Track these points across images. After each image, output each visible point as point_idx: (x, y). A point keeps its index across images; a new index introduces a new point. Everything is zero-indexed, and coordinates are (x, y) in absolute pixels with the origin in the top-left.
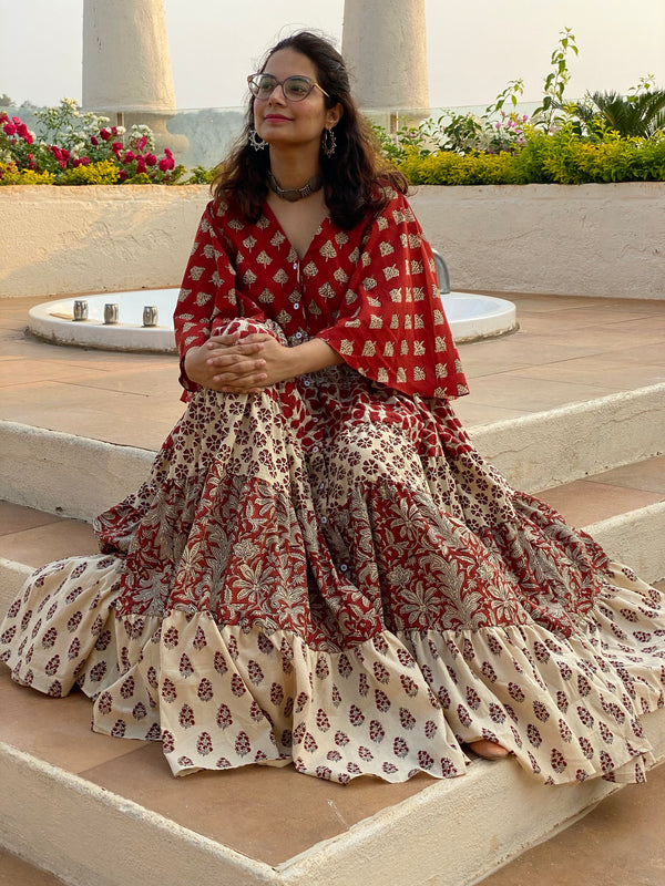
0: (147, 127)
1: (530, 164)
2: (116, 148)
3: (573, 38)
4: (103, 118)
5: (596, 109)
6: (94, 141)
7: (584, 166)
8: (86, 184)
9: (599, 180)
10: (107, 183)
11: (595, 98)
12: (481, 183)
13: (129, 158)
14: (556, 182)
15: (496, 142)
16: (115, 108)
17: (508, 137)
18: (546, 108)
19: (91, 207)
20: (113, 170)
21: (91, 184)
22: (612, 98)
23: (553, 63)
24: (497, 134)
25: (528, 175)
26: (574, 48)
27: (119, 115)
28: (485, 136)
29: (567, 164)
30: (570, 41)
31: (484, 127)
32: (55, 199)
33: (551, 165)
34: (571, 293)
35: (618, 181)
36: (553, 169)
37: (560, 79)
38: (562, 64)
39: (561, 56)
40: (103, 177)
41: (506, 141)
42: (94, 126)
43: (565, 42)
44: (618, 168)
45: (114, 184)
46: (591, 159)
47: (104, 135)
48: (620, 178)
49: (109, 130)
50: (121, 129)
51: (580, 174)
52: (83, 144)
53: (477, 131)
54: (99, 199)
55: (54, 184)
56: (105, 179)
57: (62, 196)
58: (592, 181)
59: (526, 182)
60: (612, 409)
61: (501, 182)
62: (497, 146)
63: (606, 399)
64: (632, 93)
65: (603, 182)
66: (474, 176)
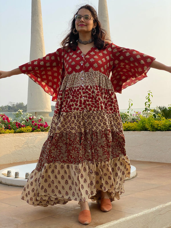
0: (42, 116)
1: (142, 126)
2: (33, 122)
3: (151, 93)
4: (30, 114)
5: (159, 111)
6: (27, 120)
7: (156, 126)
8: (23, 132)
9: (160, 130)
10: (29, 132)
11: (159, 108)
12: (129, 130)
13: (36, 125)
14: (149, 131)
15: (133, 119)
16: (35, 111)
17: (136, 118)
18: (146, 110)
19: (23, 139)
20: (31, 129)
21: (24, 132)
22: (164, 108)
23: (147, 99)
24: (133, 117)
25: (141, 129)
26: (152, 95)
27: (36, 113)
28: (130, 118)
29: (151, 126)
30: (150, 94)
31: (130, 115)
32: (14, 137)
33: (147, 126)
34: (155, 161)
35: (165, 131)
36: (148, 127)
37: (149, 103)
38: (149, 99)
39: (149, 97)
40: (27, 130)
41: (136, 119)
42: (28, 116)
43: (149, 94)
44: (165, 127)
45: (30, 132)
46: (158, 125)
47: (30, 119)
48: (166, 130)
49: (31, 118)
50: (35, 117)
51: (155, 129)
52: (24, 121)
53: (128, 117)
54: (26, 136)
55: (14, 133)
56: (28, 131)
57: (15, 136)
58: (159, 131)
59: (141, 130)
60: (159, 211)
61: (134, 130)
62: (134, 120)
63: (157, 207)
64: (169, 106)
65: (162, 131)
66: (127, 129)
